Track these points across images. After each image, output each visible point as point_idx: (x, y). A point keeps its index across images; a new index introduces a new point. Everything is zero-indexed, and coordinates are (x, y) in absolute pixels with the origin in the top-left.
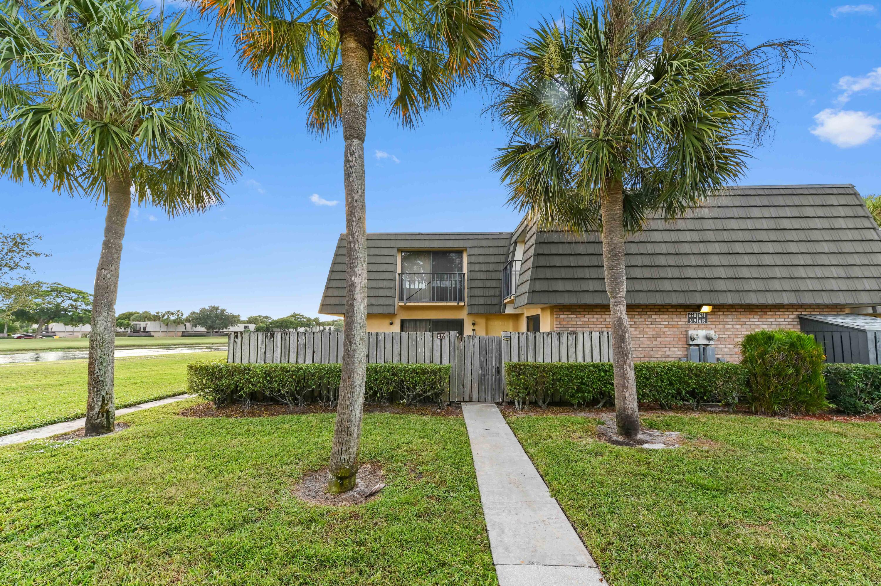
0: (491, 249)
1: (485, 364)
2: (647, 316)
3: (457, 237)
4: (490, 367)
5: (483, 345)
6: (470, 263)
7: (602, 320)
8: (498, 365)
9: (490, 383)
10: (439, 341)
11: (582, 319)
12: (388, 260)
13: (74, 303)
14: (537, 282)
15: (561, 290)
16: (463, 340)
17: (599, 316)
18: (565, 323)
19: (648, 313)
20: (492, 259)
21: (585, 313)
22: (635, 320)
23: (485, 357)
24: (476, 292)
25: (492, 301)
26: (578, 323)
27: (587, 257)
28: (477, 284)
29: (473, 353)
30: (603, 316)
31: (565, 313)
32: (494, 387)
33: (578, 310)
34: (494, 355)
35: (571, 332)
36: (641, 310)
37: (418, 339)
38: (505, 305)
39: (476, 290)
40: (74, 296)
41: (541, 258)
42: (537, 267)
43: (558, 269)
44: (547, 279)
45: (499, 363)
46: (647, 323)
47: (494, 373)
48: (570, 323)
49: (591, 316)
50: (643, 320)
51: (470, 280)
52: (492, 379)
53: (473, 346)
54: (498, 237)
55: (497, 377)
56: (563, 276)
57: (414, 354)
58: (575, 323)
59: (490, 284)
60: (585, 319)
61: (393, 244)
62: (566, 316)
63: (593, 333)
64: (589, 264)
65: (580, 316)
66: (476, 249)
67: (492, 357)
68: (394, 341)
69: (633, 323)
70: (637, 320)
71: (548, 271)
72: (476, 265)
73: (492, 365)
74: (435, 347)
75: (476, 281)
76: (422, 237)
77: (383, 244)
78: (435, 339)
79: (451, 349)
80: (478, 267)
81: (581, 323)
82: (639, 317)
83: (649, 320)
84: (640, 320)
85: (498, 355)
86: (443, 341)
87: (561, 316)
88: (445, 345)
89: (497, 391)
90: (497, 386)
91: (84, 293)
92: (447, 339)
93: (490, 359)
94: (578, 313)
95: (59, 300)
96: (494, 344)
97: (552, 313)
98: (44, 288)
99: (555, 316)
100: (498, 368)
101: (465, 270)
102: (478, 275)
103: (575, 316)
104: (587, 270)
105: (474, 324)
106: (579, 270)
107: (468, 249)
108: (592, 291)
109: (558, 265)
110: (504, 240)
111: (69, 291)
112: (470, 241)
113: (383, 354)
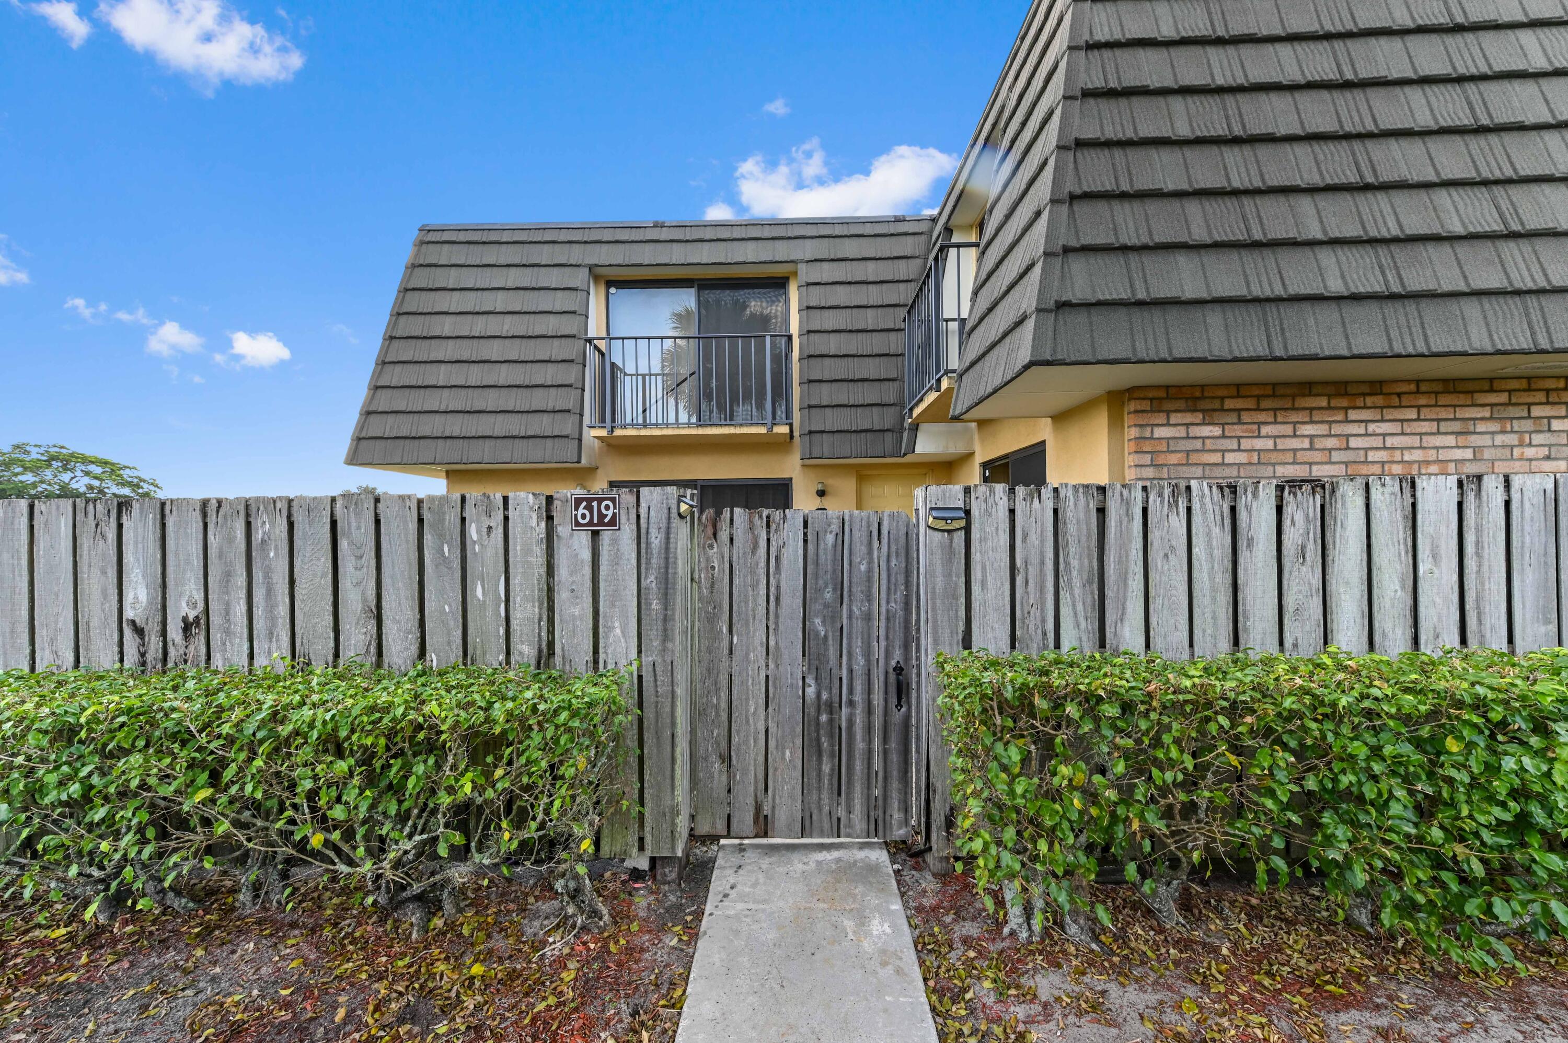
0: (871, 265)
1: (832, 652)
2: (1528, 425)
3: (767, 233)
4: (859, 663)
5: (826, 557)
6: (807, 308)
7: (1331, 443)
8: (897, 655)
9: (860, 745)
10: (583, 539)
11: (1246, 443)
12: (561, 301)
13: (96, 483)
14: (1077, 264)
15: (1189, 295)
16: (724, 535)
17: (1321, 429)
18: (1174, 459)
19: (1536, 411)
20: (874, 295)
21: (1262, 417)
22: (1475, 440)
23: (832, 617)
24: (825, 394)
25: (874, 419)
26: (1230, 458)
27: (1302, 151)
28: (829, 369)
29: (774, 599)
30: (1337, 429)
31: (1175, 418)
32: (877, 765)
33: (1229, 404)
34: (879, 607)
35: (1295, 484)
36: (1503, 398)
37: (473, 532)
38: (915, 428)
39: (825, 386)
40: (97, 470)
41: (1089, 158)
42: (1073, 198)
43: (1174, 205)
44: (1125, 249)
45: (906, 647)
46: (1530, 452)
47: (877, 699)
48: (1194, 458)
49: (1288, 429)
50: (1513, 439)
51: (808, 357)
52: (869, 729)
53: (774, 562)
54: (892, 229)
55: (897, 716)
56: (1199, 234)
57: (451, 607)
58: (1216, 458)
59: (870, 369)
60: (1259, 444)
61: (576, 254)
62: (1180, 432)
63: (1421, 483)
64: (1315, 179)
65: (1238, 430)
66: (825, 265)
67: (868, 617)
68: (343, 544)
69: (1468, 454)
70: (1486, 440)
71: (1124, 212)
72: (826, 313)
73: (867, 655)
74: (563, 572)
75: (827, 361)
76: (664, 234)
77: (544, 255)
78: (563, 529)
79: (651, 580)
80: (831, 320)
81: (1242, 458)
82: (1494, 426)
83: (1537, 439)
84: (1499, 439)
85: (897, 607)
86: (606, 536)
87: (1160, 432)
88: (616, 562)
89: (895, 785)
90: (894, 758)
91: (113, 464)
92: (627, 531)
93: (858, 624)
94: (1233, 418)
95: (66, 477)
96: (880, 551)
97: (1116, 423)
98: (35, 454)
99: (1134, 432)
100: (899, 670)
101: (794, 329)
102: (833, 344)
103: (1217, 431)
104: (1305, 204)
105: (821, 493)
106: (1271, 207)
107: (802, 268)
108: (1338, 299)
109: (1170, 187)
110: (910, 239)
111: (86, 460)
112: (808, 243)
113: (283, 611)
